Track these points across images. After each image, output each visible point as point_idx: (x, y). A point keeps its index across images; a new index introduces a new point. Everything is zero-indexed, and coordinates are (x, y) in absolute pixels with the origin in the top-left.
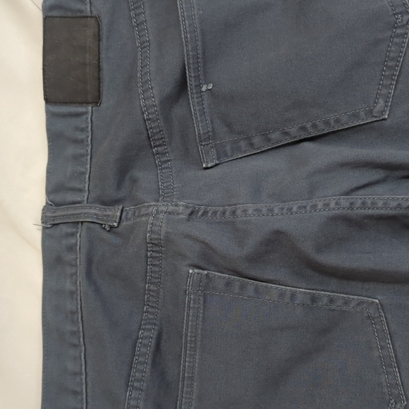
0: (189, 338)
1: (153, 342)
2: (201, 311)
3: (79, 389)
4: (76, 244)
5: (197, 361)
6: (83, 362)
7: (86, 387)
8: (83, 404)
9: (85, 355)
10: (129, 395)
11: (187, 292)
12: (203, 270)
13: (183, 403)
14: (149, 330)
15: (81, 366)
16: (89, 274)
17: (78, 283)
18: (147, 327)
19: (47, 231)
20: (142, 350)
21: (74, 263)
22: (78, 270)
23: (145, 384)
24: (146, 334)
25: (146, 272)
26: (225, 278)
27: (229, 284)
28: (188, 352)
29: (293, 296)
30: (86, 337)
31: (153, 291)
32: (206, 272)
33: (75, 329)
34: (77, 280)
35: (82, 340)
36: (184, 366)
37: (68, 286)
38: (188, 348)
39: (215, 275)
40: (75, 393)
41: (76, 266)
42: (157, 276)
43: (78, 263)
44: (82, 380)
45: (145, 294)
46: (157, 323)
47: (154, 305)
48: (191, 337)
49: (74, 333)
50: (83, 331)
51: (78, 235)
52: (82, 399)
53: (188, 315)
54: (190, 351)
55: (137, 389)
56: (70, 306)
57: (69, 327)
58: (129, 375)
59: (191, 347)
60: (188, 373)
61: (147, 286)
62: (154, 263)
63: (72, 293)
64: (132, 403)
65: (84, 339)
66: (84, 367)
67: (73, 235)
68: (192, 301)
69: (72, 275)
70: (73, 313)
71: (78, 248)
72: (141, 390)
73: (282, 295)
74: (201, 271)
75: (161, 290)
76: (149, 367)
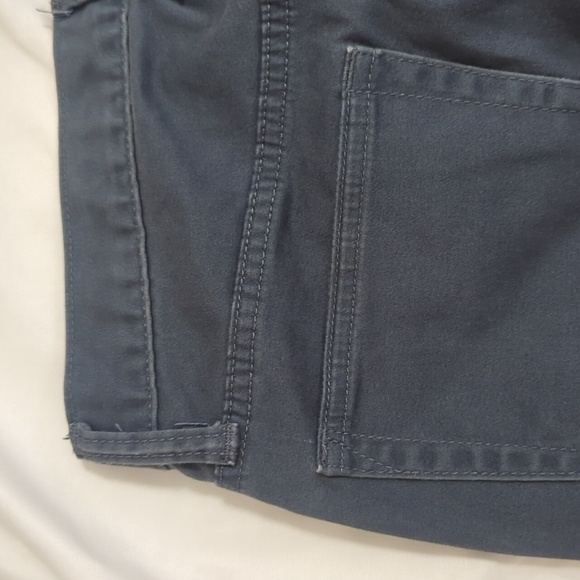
0: (348, 190)
1: (276, 210)
2: (372, 131)
3: (138, 312)
4: (120, 36)
5: (364, 236)
6: (144, 260)
7: (151, 306)
8: (146, 339)
9: (146, 248)
10: (237, 309)
11: (343, 95)
12: (374, 45)
13: (338, 323)
14: (267, 190)
15: (140, 268)
16: (146, 89)
17: (127, 109)
18: (263, 184)
19: (64, 24)
20: (256, 225)
21: (117, 71)
22: (127, 85)
23: (265, 289)
24: (262, 197)
25: (259, 70)
26: (415, 62)
27: (423, 74)
28: (345, 220)
29: (549, 92)
30: (146, 211)
31: (273, 110)
32: (379, 51)
33: (124, 199)
34: (124, 106)
35: (139, 218)
36: (339, 252)
37: (109, 118)
38: (346, 212)
39: (397, 58)
40: (130, 320)
41: (122, 77)
42: (280, 75)
43: (126, 70)
44: (142, 294)
45: (257, 118)
46: (282, 176)
47: (276, 141)
48: (353, 185)
49: (123, 207)
50: (141, 201)
51: (124, 17)
52: (145, 329)
53: (346, 141)
54: (350, 216)
55: (249, 296)
56: (113, 155)
57: (113, 198)
58: (234, 274)
59: (351, 209)
60: (346, 262)
61: (261, 99)
62: (274, 48)
63: (116, 131)
64: (242, 323)
65: (142, 216)
66: (145, 270)
67: (113, 18)
68: (353, 111)
69: (114, 98)
70: (119, 168)
71: (124, 41)
72: (259, 299)
73: (527, 90)
74: (370, 50)
75: (289, 106)
76: (271, 256)
